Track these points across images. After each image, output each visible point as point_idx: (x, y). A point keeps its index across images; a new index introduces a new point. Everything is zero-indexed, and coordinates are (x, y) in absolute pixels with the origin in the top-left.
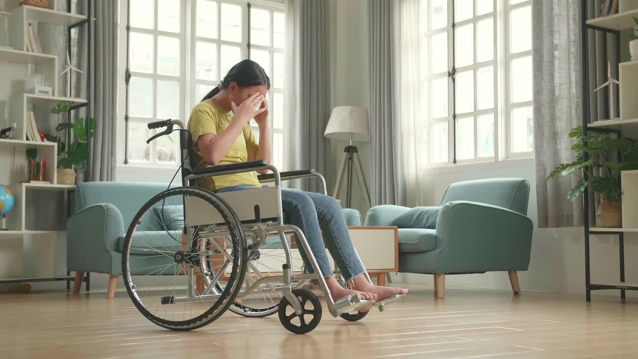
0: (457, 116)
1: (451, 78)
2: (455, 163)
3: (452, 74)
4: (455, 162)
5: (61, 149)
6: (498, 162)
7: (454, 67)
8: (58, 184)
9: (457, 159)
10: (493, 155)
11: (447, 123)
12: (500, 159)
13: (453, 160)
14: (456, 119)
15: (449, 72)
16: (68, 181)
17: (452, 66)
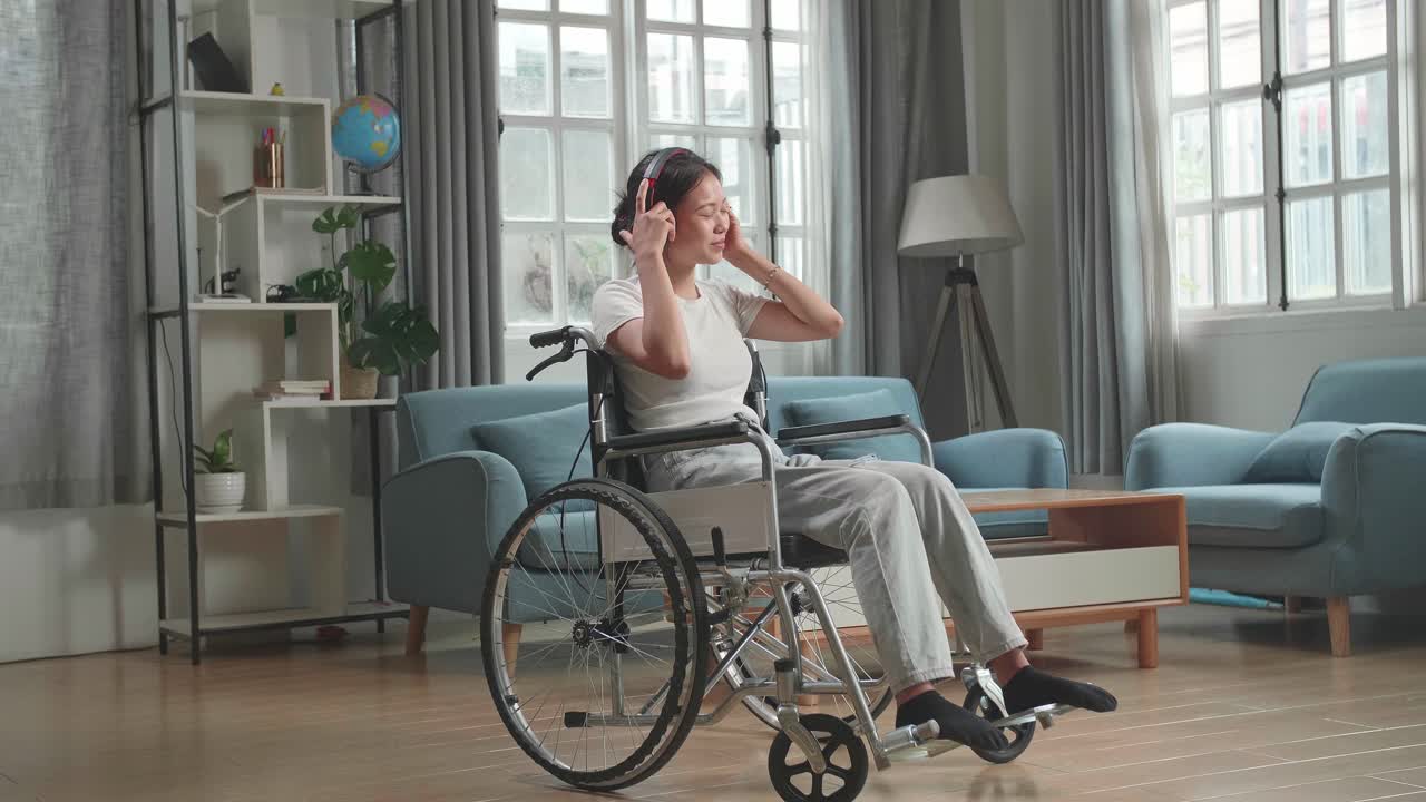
0: (1288, 193)
1: (1270, 103)
2: (1284, 309)
3: (1273, 90)
4: (1284, 304)
5: (345, 315)
6: (1403, 309)
7: (1278, 74)
8: (342, 398)
9: (1289, 299)
10: (1389, 289)
11: (1262, 210)
12: (1407, 303)
13: (1279, 301)
14: (1285, 199)
15: (1267, 86)
16: (363, 393)
17: (1274, 70)
